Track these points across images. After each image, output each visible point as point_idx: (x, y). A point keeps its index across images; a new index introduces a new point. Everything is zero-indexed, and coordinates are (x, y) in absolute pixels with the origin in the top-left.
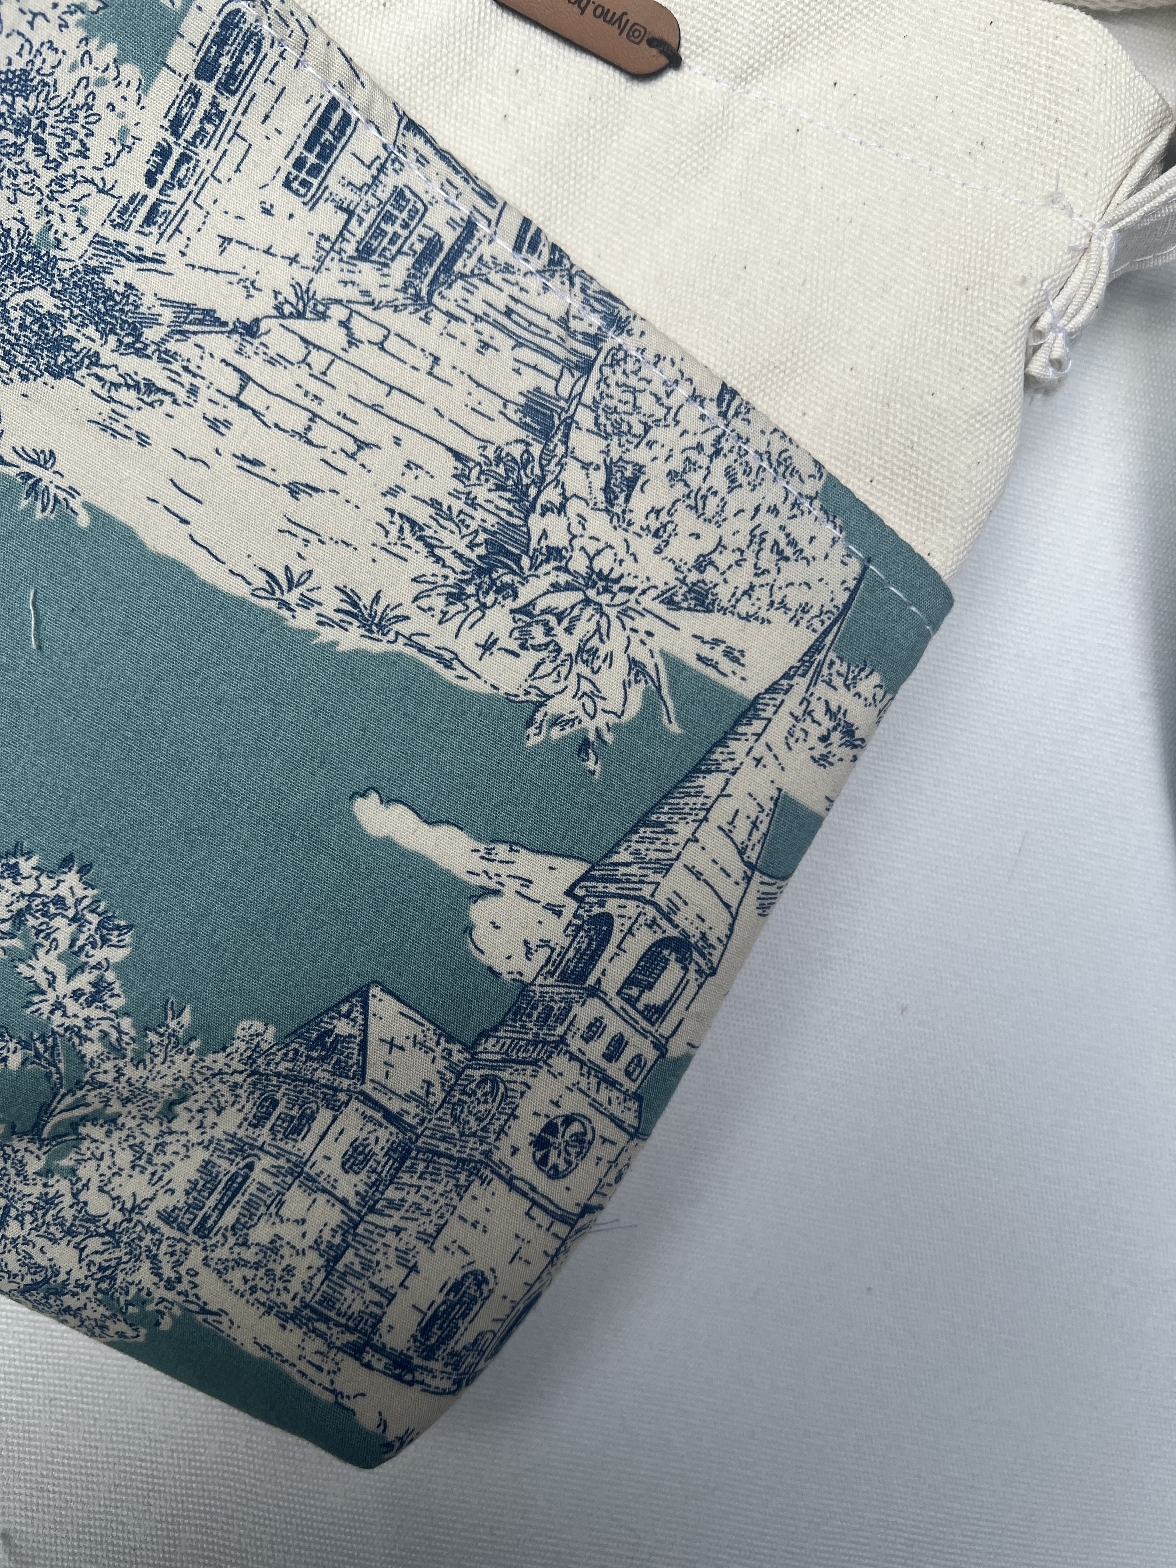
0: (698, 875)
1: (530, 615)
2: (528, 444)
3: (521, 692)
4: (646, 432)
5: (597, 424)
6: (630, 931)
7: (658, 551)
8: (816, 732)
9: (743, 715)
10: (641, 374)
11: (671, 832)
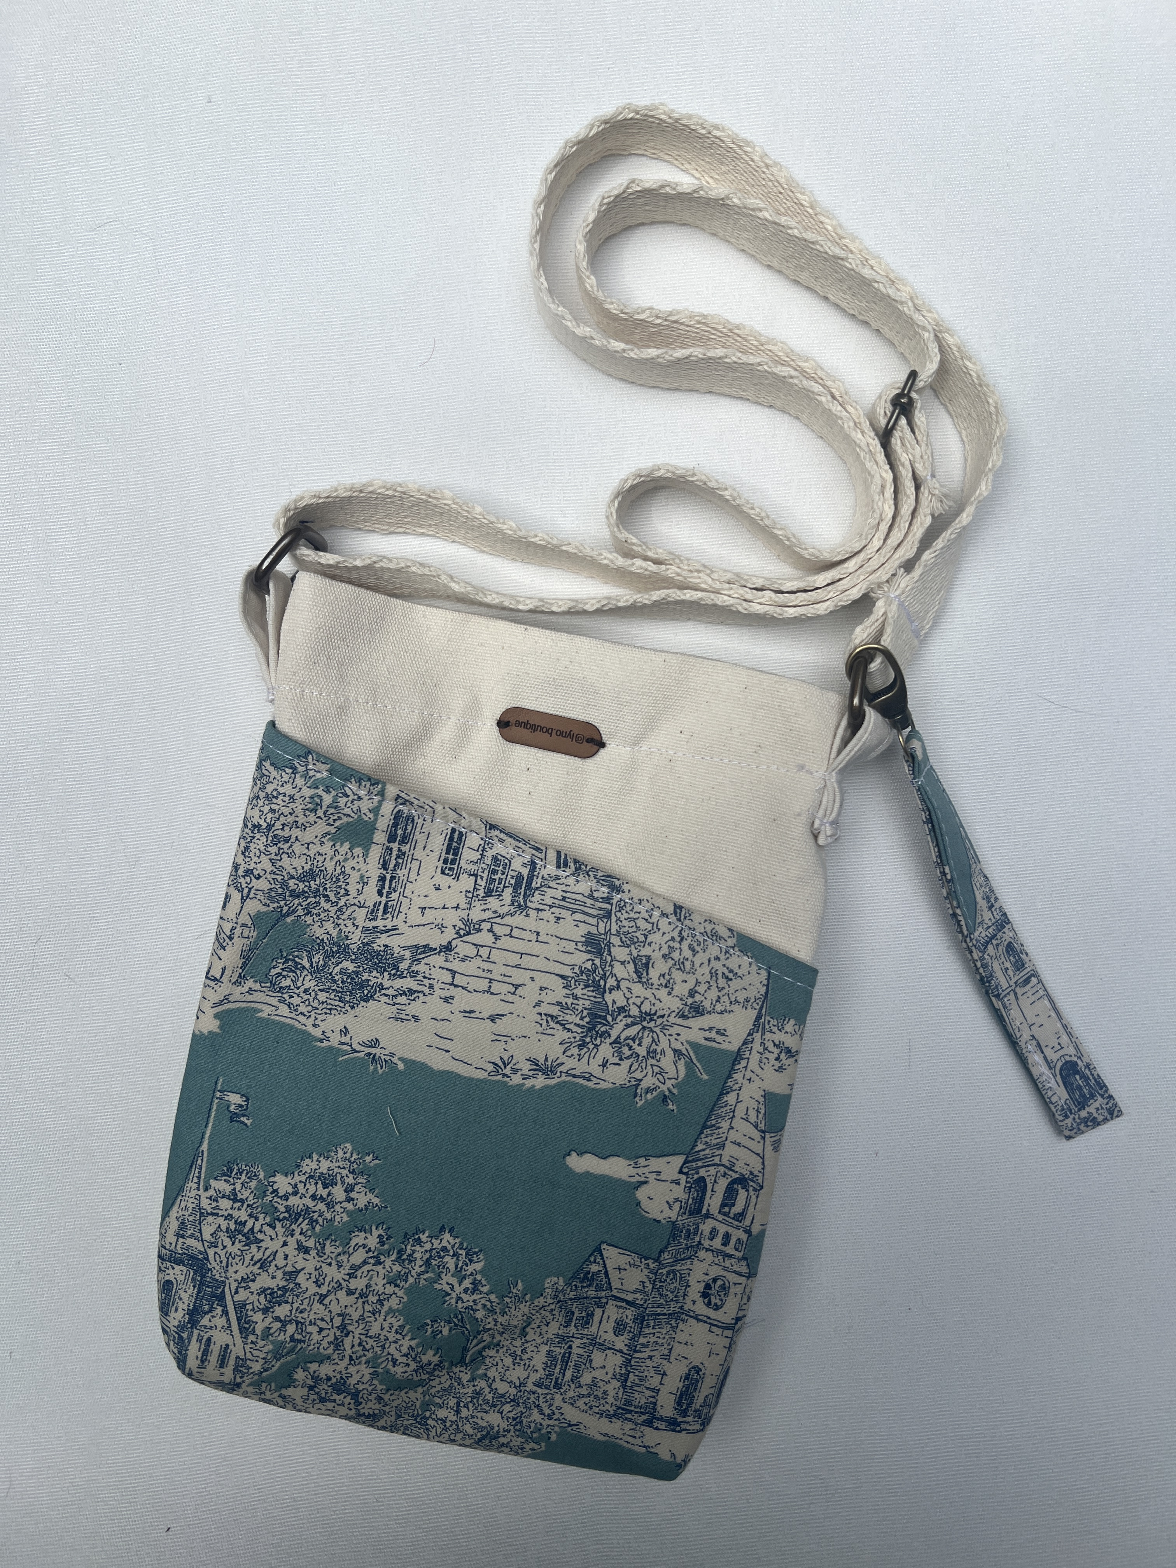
0: (739, 1144)
1: (620, 1043)
2: (593, 960)
3: (627, 1082)
4: (646, 938)
5: (622, 942)
6: (715, 1182)
7: (669, 994)
8: (772, 1057)
9: (736, 1059)
10: (635, 910)
11: (719, 1128)
